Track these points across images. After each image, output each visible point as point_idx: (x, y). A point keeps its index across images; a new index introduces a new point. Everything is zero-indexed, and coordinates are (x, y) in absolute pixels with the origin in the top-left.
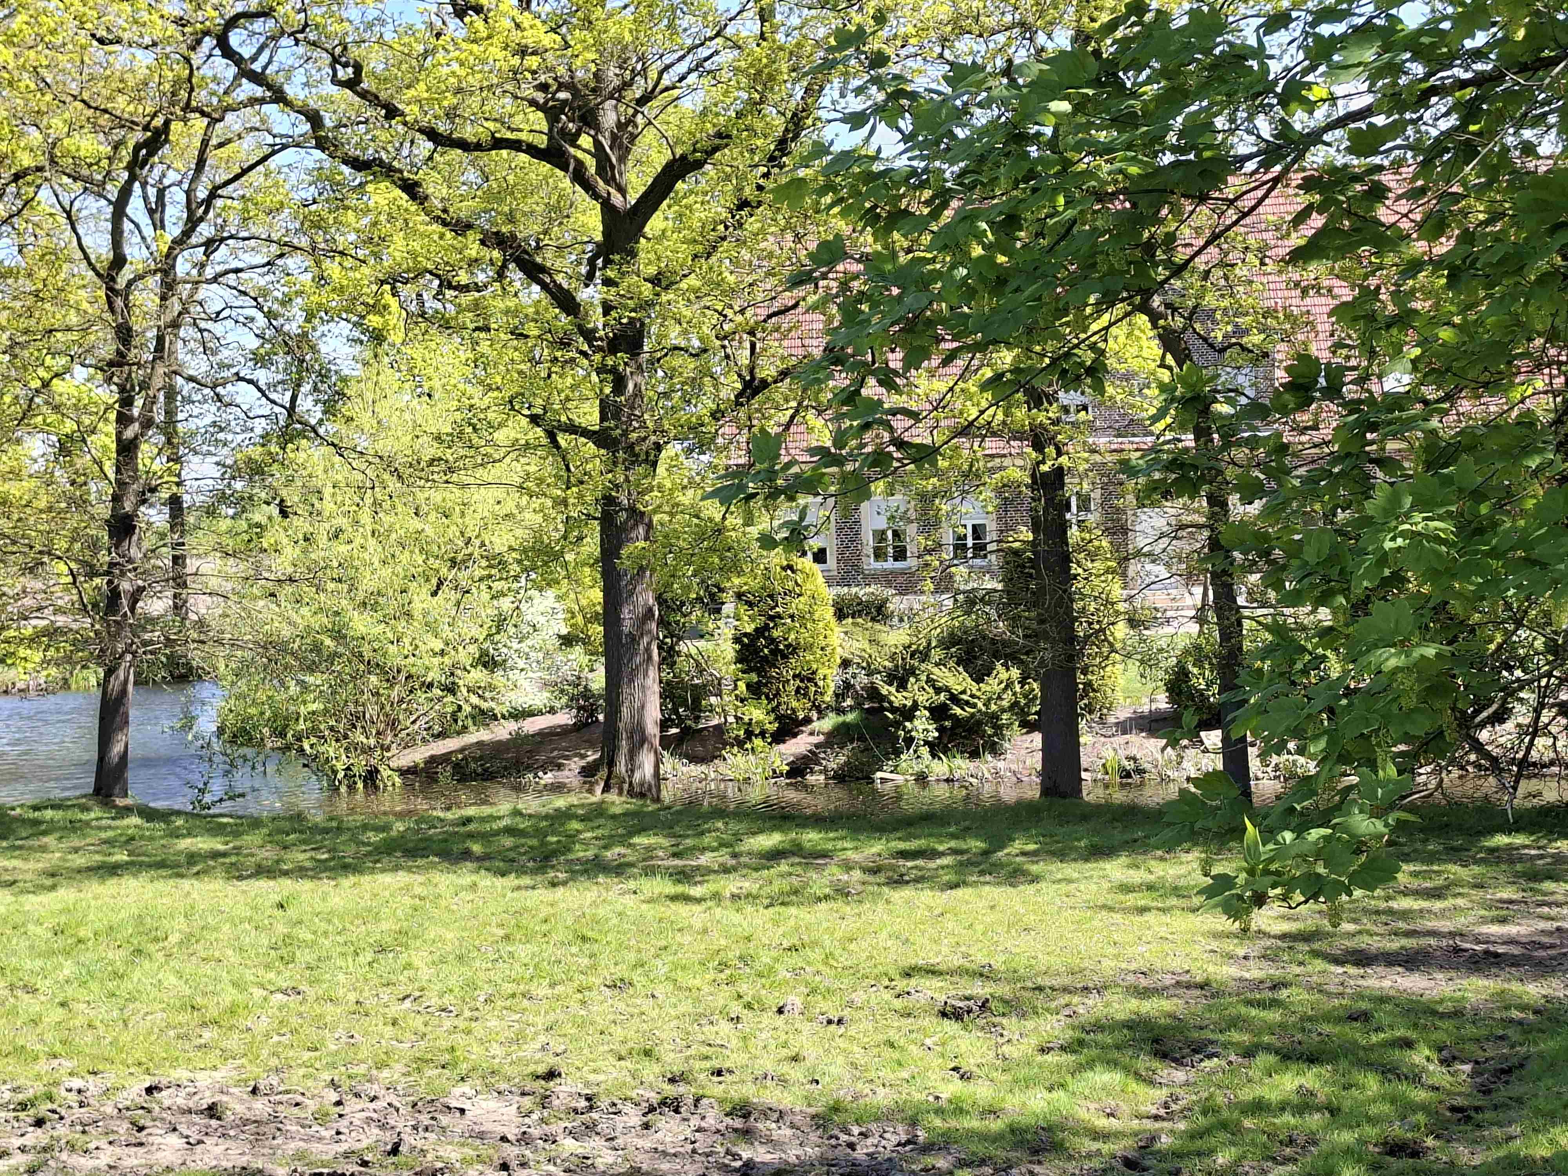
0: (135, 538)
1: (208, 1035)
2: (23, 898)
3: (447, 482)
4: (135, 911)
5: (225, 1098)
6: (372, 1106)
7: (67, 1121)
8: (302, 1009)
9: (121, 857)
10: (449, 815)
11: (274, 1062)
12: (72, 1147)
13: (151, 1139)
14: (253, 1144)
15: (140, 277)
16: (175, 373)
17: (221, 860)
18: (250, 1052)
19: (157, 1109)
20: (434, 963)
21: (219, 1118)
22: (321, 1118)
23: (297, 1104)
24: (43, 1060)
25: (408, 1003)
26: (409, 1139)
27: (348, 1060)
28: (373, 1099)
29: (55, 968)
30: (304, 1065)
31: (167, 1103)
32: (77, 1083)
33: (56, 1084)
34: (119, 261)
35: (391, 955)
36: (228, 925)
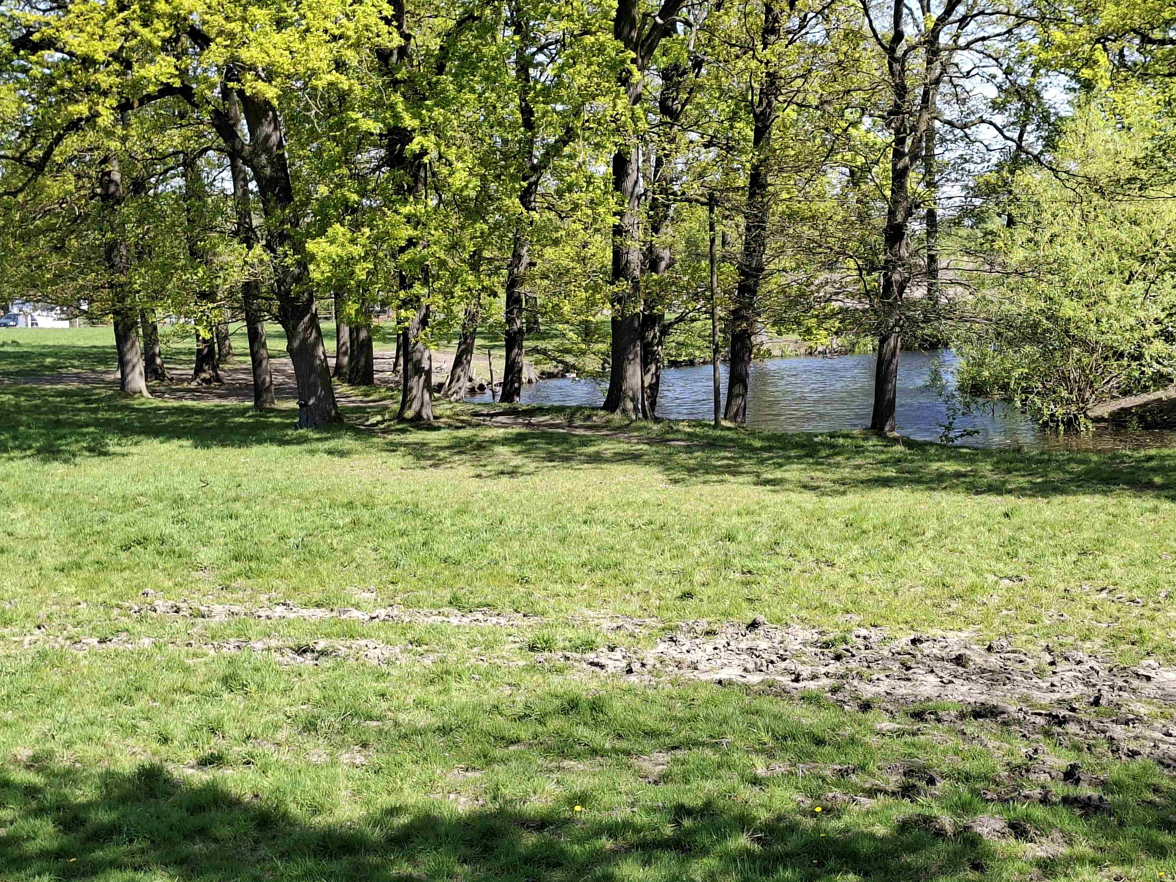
0: (904, 242)
1: (955, 606)
2: (824, 499)
3: (1141, 196)
4: (901, 512)
5: (968, 652)
6: (1078, 668)
7: (857, 659)
8: (1023, 592)
9: (891, 472)
10: (1136, 455)
11: (1003, 629)
12: (860, 676)
13: (916, 676)
14: (990, 687)
15: (914, 48)
16: (936, 118)
17: (962, 479)
18: (986, 619)
19: (920, 656)
20: (1124, 565)
21: (964, 666)
22: (1039, 673)
23: (1021, 661)
24: (840, 614)
25: (1104, 594)
26: (1107, 695)
27: (1059, 632)
28: (1079, 662)
29: (847, 550)
30: (1025, 633)
31: (927, 652)
32: (863, 632)
33: (849, 631)
34: (899, 36)
35: (1091, 557)
36: (968, 527)
